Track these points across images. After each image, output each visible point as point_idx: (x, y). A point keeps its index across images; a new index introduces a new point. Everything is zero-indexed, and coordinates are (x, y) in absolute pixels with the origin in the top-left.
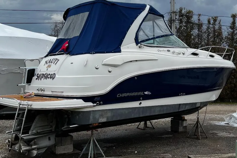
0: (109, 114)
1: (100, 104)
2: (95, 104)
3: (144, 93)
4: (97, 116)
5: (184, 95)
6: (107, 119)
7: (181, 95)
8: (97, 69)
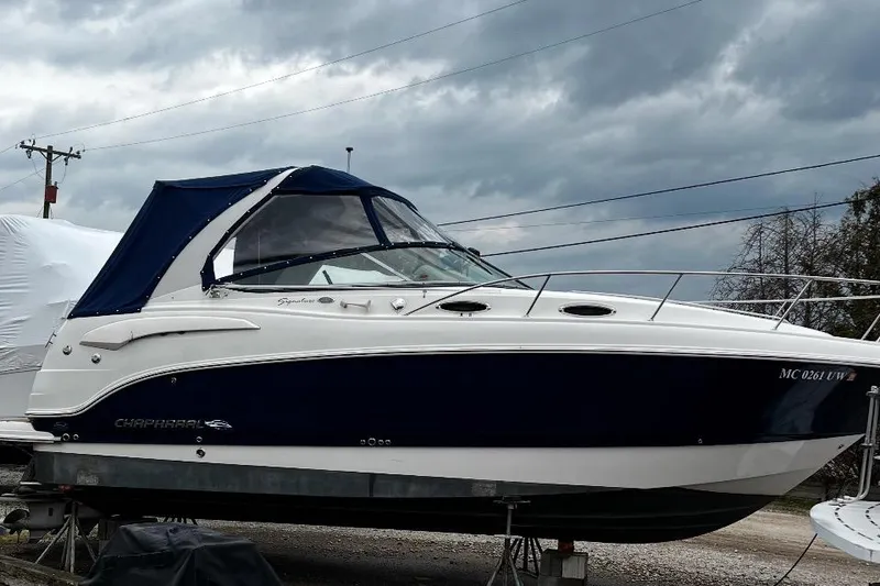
0: (104, 469)
1: (71, 441)
2: (59, 439)
3: (203, 424)
4: (72, 469)
5: (384, 445)
6: (100, 480)
7: (367, 445)
8: (67, 354)
